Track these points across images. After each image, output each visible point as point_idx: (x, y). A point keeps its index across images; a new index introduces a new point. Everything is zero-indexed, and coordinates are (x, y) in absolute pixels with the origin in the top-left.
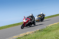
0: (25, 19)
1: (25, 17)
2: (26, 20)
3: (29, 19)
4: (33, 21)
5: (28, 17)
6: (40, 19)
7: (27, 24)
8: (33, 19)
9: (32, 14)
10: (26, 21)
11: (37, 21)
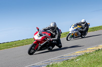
1: (38, 29)
2: (41, 35)
3: (47, 35)
4: (56, 38)
5: (45, 30)
7: (42, 44)
8: (56, 34)
10: (40, 38)
11: (73, 36)
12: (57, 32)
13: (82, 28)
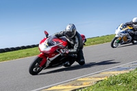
0: (46, 42)
1: (47, 35)
4: (75, 50)
6: (131, 34)
7: (52, 59)
9: (74, 26)
10: (49, 49)
11: (120, 42)
12: (77, 41)
13: (134, 30)
